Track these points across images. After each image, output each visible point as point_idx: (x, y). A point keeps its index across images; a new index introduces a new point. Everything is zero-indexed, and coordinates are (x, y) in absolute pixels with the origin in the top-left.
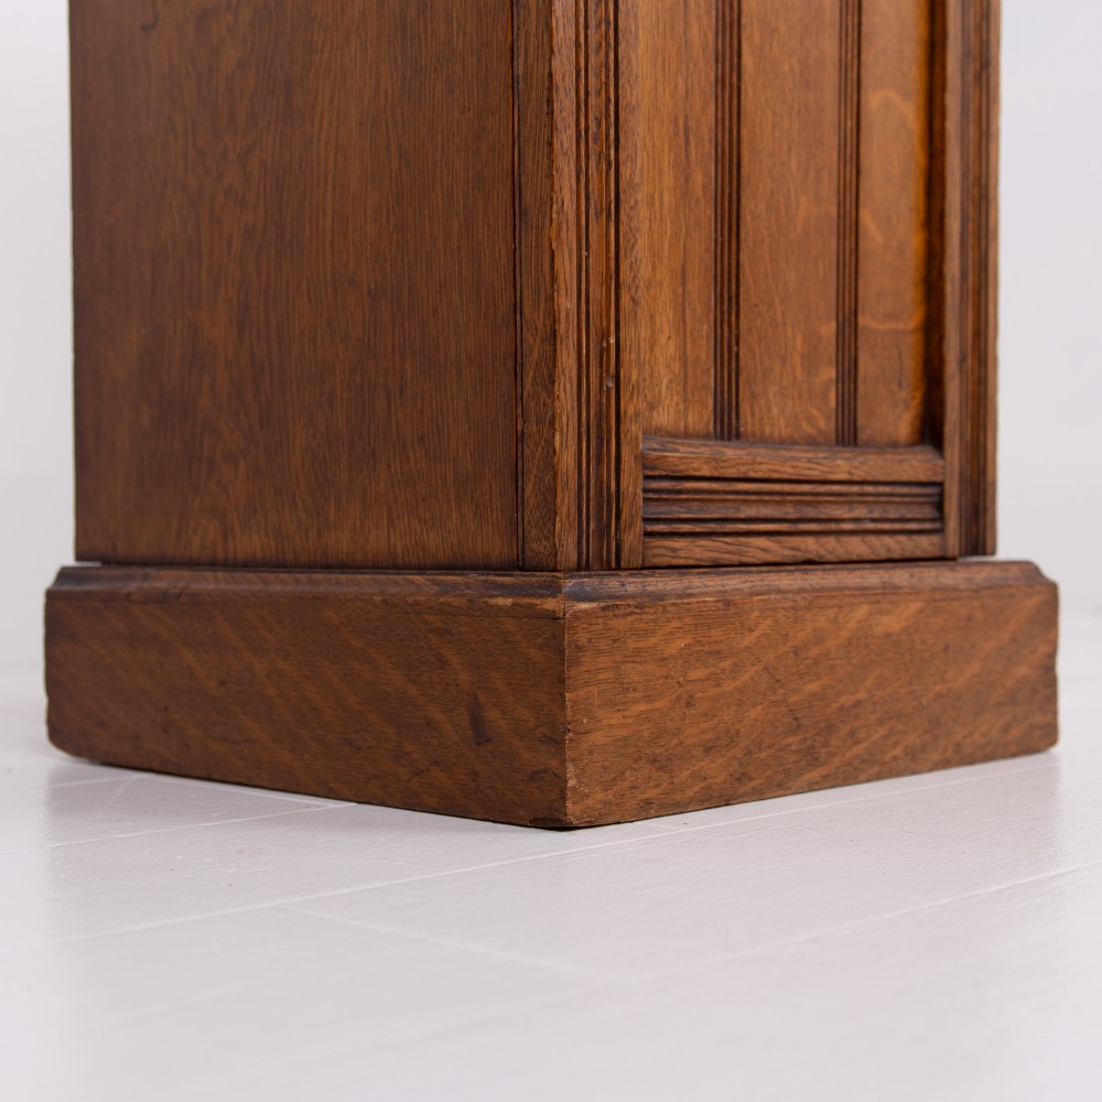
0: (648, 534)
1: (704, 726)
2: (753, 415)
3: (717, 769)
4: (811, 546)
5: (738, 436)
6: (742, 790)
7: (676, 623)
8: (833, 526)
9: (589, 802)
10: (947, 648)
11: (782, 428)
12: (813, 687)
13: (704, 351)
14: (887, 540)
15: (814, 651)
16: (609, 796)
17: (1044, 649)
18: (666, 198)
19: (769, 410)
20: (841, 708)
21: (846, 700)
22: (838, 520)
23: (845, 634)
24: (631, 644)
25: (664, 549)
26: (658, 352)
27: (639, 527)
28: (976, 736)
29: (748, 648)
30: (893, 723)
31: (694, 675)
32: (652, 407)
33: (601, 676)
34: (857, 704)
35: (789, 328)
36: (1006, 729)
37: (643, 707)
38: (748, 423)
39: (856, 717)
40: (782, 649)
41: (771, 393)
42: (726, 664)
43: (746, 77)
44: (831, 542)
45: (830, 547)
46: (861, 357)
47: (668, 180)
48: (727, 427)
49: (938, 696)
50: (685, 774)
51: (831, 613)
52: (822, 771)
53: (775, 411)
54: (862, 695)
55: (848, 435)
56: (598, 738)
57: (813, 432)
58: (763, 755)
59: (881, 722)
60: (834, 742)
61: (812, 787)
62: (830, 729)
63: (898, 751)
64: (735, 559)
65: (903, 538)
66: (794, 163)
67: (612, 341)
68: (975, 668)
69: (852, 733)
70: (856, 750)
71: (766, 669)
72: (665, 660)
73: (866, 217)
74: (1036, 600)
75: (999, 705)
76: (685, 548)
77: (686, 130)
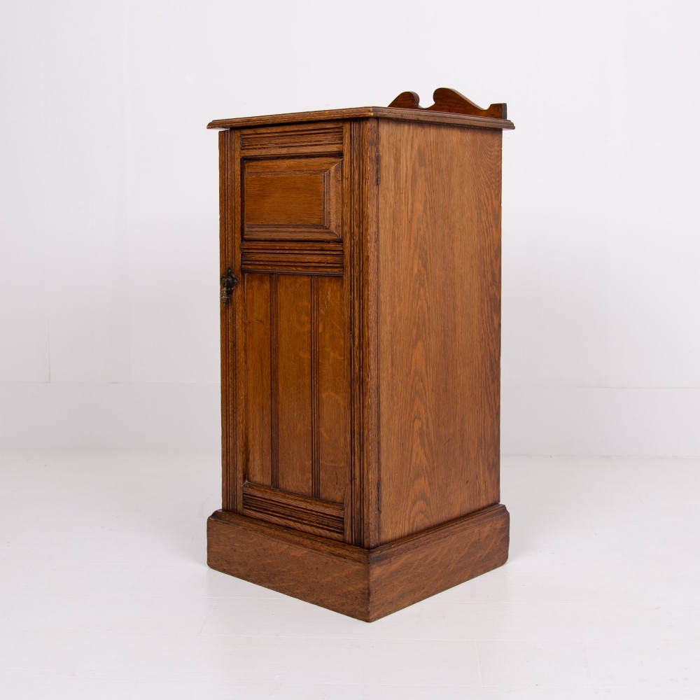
0: (244, 507)
1: (239, 558)
2: (283, 484)
4: (292, 524)
5: (279, 488)
8: (301, 521)
10: (317, 569)
11: (292, 488)
13: (268, 464)
15: (270, 552)
16: (216, 564)
17: (361, 585)
19: (288, 482)
22: (303, 520)
23: (280, 551)
24: (221, 531)
25: (248, 512)
27: (242, 505)
28: (329, 601)
31: (235, 544)
32: (254, 476)
33: (214, 536)
34: (284, 572)
35: (295, 462)
36: (343, 605)
37: (224, 547)
39: (284, 575)
40: (260, 547)
41: (289, 479)
42: (245, 545)
45: (298, 525)
46: (321, 473)
47: (258, 420)
48: (276, 485)
50: (233, 567)
51: (276, 544)
52: (272, 585)
53: (290, 484)
55: (316, 496)
56: (213, 549)
57: (304, 492)
60: (276, 579)
61: (269, 588)
63: (298, 591)
65: (327, 532)
66: (295, 415)
69: (282, 579)
70: (283, 584)
71: (256, 551)
72: (229, 538)
73: (322, 430)
74: (357, 567)
75: (339, 595)
76: (253, 514)
77: (262, 406)
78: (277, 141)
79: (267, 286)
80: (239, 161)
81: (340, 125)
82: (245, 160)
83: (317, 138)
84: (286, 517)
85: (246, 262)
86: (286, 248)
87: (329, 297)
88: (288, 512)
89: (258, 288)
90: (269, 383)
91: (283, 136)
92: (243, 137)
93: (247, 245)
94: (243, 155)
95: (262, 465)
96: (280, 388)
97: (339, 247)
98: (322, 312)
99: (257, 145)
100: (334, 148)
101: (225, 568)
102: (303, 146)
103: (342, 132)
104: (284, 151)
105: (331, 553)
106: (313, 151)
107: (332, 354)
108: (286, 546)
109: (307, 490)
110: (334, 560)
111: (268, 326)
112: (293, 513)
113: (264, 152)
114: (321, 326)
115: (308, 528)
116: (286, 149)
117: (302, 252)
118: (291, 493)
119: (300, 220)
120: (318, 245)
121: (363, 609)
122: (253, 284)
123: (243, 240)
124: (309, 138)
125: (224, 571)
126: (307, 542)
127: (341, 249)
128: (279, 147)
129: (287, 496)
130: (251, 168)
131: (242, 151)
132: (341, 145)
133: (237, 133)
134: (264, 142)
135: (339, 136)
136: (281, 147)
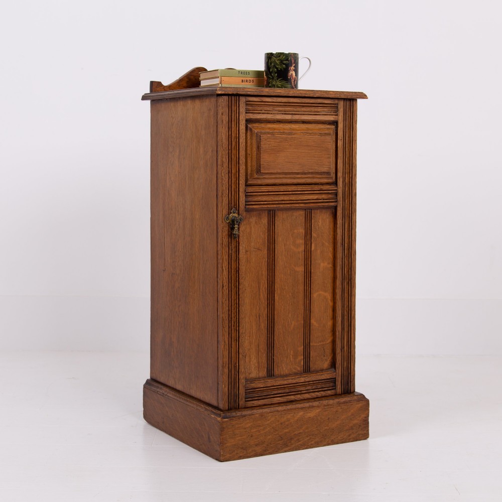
0: (246, 401)
1: (255, 441)
2: (278, 371)
3: (259, 449)
4: (292, 398)
5: (274, 375)
6: (265, 453)
7: (248, 421)
8: (300, 392)
9: (226, 457)
10: (329, 419)
11: (287, 372)
12: (287, 430)
13: (264, 360)
14: (317, 393)
15: (287, 423)
16: (231, 455)
17: (363, 416)
18: (254, 331)
19: (283, 368)
20: (295, 434)
21: (296, 432)
22: (301, 391)
23: (296, 418)
24: (237, 426)
25: (250, 404)
26: (251, 362)
27: (244, 399)
28: (339, 438)
29: (267, 424)
30: (311, 436)
31: (252, 431)
32: (250, 374)
33: (229, 433)
34: (300, 433)
35: (289, 351)
36: (349, 436)
37: (240, 438)
38: (276, 372)
39: (299, 436)
40: (277, 423)
41: (283, 366)
42: (262, 428)
43: (276, 301)
44: (299, 396)
45: (299, 397)
46: (311, 352)
47: (254, 327)
48: (270, 374)
49: (326, 430)
50: (250, 450)
51: (292, 415)
52: (289, 448)
53: (284, 369)
54: (301, 431)
55: (307, 370)
56: (228, 444)
57: (296, 371)
58: (272, 446)
59: (307, 436)
60: (292, 442)
61: (285, 452)
62: (291, 439)
63: (313, 442)
64: (270, 403)
65: (322, 392)
66: (290, 315)
67: (237, 364)
68: (338, 422)
69: (298, 439)
70: (299, 443)
71: (273, 428)
72: (245, 428)
73: (313, 321)
74: (360, 405)
75: (347, 430)
76: (256, 403)
77: (259, 316)
78: (281, 109)
79: (265, 221)
80: (244, 122)
81: (336, 102)
82: (248, 121)
83: (316, 109)
84: (287, 394)
85: (248, 203)
86: (290, 190)
87: (320, 224)
88: (287, 391)
89: (256, 223)
90: (266, 296)
91: (286, 105)
92: (248, 103)
93: (250, 189)
94: (247, 117)
95: (258, 363)
96: (276, 298)
97: (333, 187)
98: (314, 235)
99: (261, 110)
100: (331, 118)
101: (241, 455)
102: (304, 114)
103: (337, 107)
104: (288, 117)
105: (339, 403)
106: (314, 119)
107: (322, 264)
108: (301, 413)
109: (299, 369)
110: (343, 407)
111: (266, 252)
112: (293, 389)
113: (269, 117)
114: (313, 245)
115: (307, 396)
116: (290, 116)
117: (303, 192)
118: (286, 376)
119: (312, 169)
120: (316, 187)
121: (365, 432)
122: (251, 220)
123: (246, 185)
124: (309, 109)
125: (240, 458)
126: (316, 403)
127: (336, 188)
128: (283, 114)
129: (286, 378)
130: (256, 127)
131: (247, 114)
132: (337, 116)
133: (243, 99)
134: (268, 109)
135: (334, 110)
136: (285, 114)
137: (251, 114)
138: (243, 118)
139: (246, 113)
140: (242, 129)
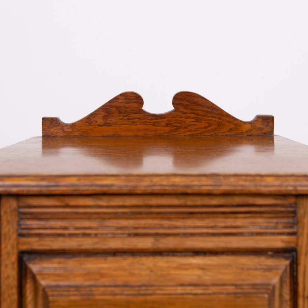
78: (124, 223)
80: (14, 258)
81: (292, 200)
82: (26, 255)
83: (230, 222)
91: (140, 213)
92: (22, 210)
99: (65, 228)
100: (278, 242)
103: (294, 213)
104: (147, 243)
113: (88, 243)
131: (23, 240)
132: (293, 238)
133: (11, 204)
134: (87, 224)
135: (285, 220)
136: (136, 235)
137: (33, 240)
138: (9, 248)
139: (21, 235)
140: (8, 277)
